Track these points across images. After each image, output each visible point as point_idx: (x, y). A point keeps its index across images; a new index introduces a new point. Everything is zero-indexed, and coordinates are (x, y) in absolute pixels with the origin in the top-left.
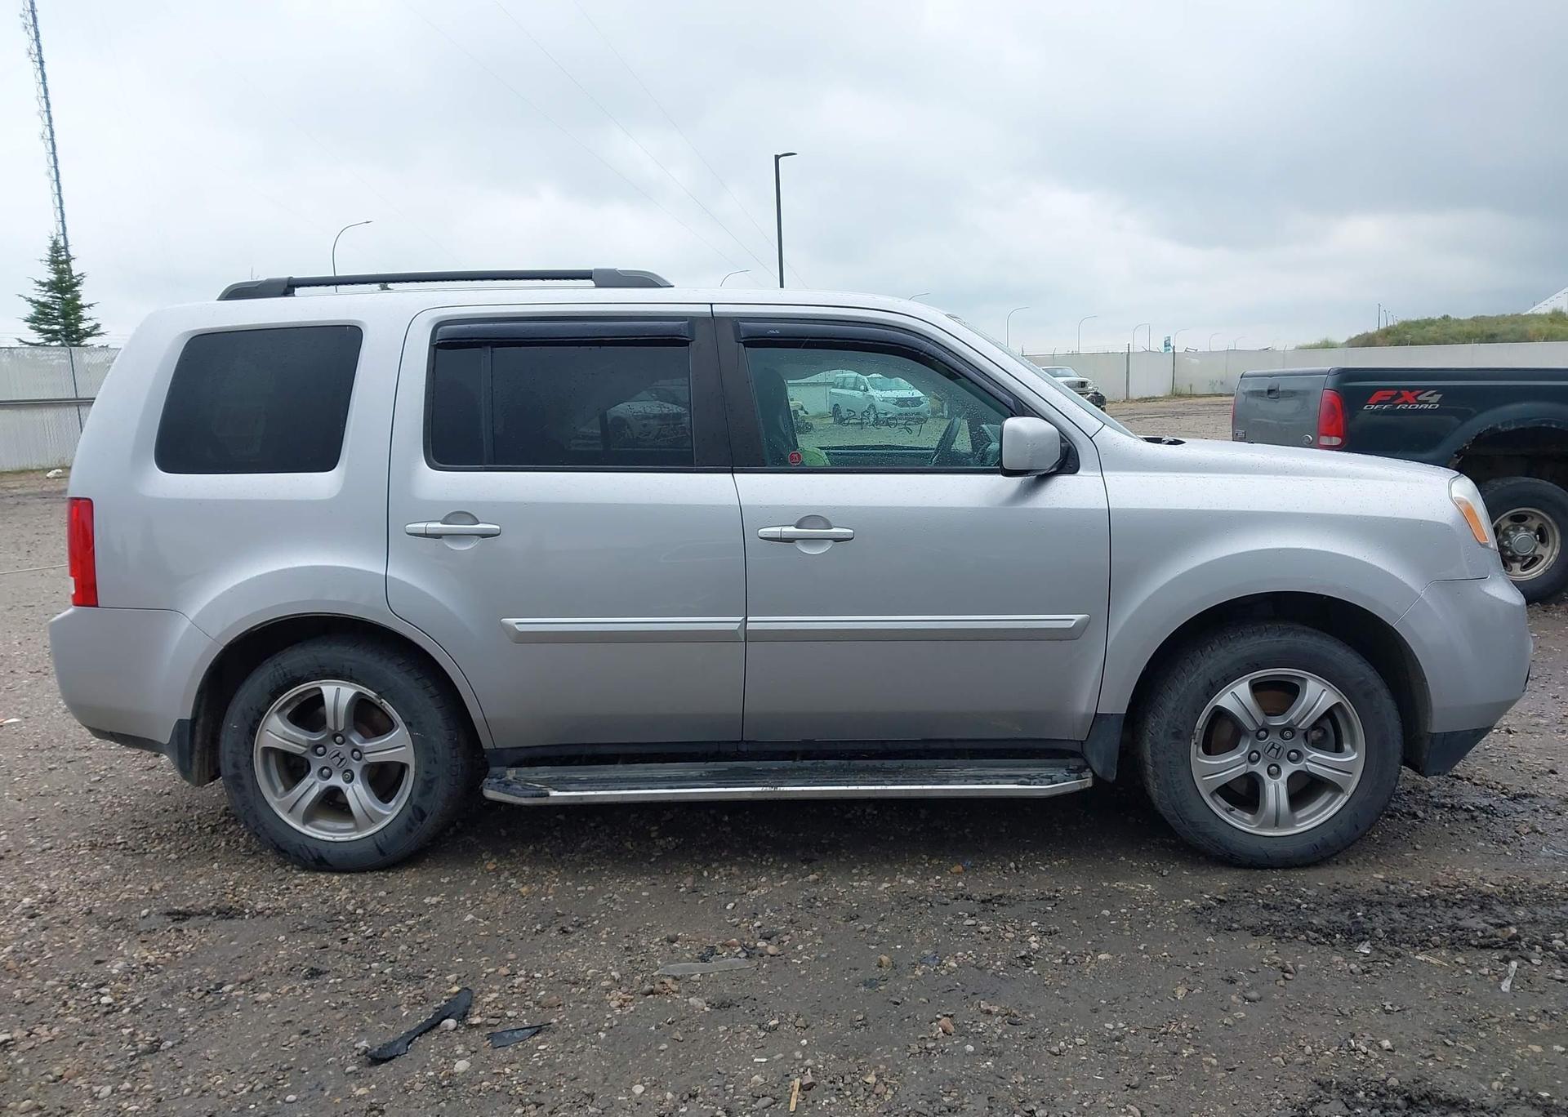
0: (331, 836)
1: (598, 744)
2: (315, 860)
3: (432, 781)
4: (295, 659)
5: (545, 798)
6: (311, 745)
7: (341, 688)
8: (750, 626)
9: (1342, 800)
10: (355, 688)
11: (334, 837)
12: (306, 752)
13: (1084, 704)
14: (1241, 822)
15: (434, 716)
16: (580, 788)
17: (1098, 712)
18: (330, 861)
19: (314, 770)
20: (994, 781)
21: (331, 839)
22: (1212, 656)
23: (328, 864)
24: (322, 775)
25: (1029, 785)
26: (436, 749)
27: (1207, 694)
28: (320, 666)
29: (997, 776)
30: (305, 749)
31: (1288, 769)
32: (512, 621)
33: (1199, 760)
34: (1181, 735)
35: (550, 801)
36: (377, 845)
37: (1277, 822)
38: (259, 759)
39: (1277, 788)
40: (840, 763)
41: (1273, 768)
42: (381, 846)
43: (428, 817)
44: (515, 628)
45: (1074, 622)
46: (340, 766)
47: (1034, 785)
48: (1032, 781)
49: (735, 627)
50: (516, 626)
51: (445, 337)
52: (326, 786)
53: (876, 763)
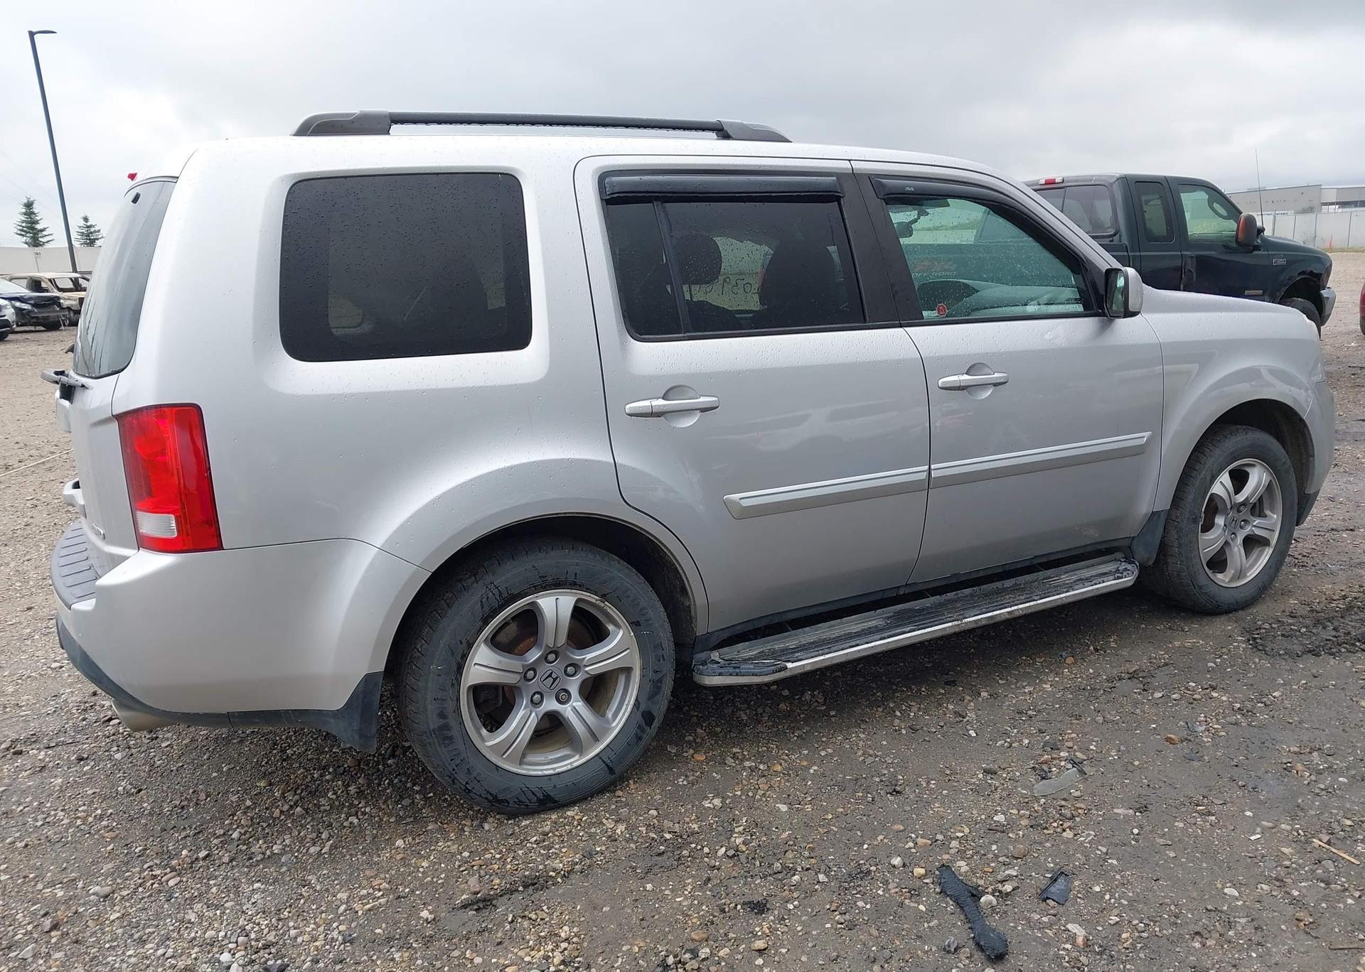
0: (552, 769)
2: (539, 800)
3: (660, 681)
4: (509, 573)
5: (783, 672)
6: (521, 670)
7: (562, 597)
10: (577, 595)
11: (554, 769)
12: (516, 679)
13: (1144, 508)
14: (1220, 580)
16: (809, 655)
17: (1153, 510)
18: (558, 797)
19: (524, 699)
20: (1100, 580)
21: (552, 772)
23: (554, 801)
24: (537, 704)
25: (1123, 578)
26: (663, 646)
28: (537, 577)
29: (1102, 574)
30: (514, 676)
32: (735, 497)
35: (789, 673)
36: (606, 765)
37: (1239, 576)
38: (466, 700)
42: (610, 764)
44: (739, 504)
45: (1145, 439)
46: (552, 687)
50: (740, 501)
52: (540, 715)
53: (998, 584)
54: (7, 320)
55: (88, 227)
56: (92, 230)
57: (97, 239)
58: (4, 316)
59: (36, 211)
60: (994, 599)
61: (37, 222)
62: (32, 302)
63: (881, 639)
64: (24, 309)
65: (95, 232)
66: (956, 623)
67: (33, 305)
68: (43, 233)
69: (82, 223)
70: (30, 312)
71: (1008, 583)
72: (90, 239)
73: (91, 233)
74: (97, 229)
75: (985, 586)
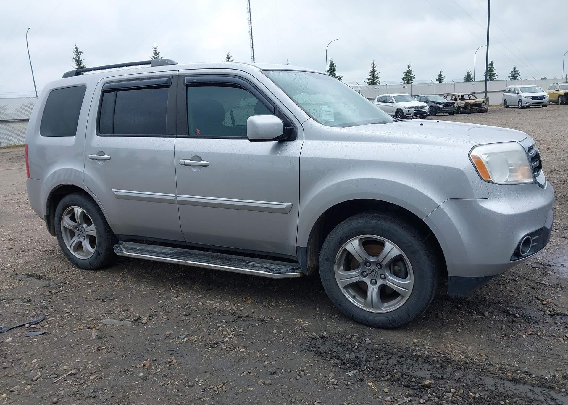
0: (81, 257)
1: (146, 237)
3: (101, 244)
6: (74, 227)
7: (79, 209)
8: (178, 198)
9: (404, 301)
10: (82, 210)
12: (73, 229)
14: (357, 303)
15: (100, 221)
16: (132, 252)
17: (297, 245)
18: (79, 265)
19: (76, 235)
20: (258, 269)
22: (342, 226)
23: (79, 266)
24: (77, 237)
25: (269, 272)
26: (100, 233)
27: (340, 243)
28: (73, 202)
30: (72, 228)
31: (380, 282)
32: (114, 190)
33: (338, 271)
34: (331, 260)
35: (123, 255)
37: (372, 306)
38: (63, 230)
39: (373, 290)
40: (218, 254)
41: (374, 280)
42: (90, 263)
43: (101, 255)
44: (114, 193)
45: (285, 206)
46: (82, 235)
47: (271, 273)
48: (271, 271)
49: (173, 198)
50: (115, 192)
51: (105, 88)
52: (78, 241)
53: (230, 256)
54: (425, 111)
55: (515, 71)
56: (516, 73)
57: (517, 76)
58: (425, 110)
59: (493, 66)
60: (227, 261)
61: (493, 71)
62: (444, 104)
63: (155, 256)
64: (441, 107)
65: (518, 73)
66: (184, 261)
67: (443, 106)
68: (495, 75)
69: (513, 70)
70: (442, 108)
71: (234, 257)
72: (514, 77)
73: (515, 74)
74: (518, 72)
75: (223, 254)
